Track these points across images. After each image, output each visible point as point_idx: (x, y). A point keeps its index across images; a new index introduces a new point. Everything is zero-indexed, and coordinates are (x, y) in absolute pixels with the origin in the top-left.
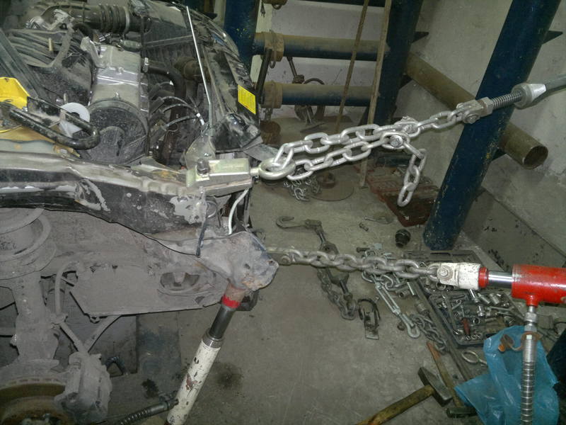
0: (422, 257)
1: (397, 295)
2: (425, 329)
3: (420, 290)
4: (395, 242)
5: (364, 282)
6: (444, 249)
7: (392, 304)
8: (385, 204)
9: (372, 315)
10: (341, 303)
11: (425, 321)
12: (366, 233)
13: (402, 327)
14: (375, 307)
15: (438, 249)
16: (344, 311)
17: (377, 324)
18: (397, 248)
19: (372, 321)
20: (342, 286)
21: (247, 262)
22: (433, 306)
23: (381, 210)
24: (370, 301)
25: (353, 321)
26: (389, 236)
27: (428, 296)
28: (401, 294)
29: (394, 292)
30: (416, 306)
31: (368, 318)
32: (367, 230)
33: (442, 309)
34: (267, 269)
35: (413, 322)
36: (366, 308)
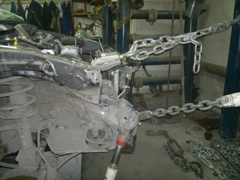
0: (220, 143)
1: (211, 160)
2: (229, 174)
3: (222, 157)
4: (205, 138)
5: (192, 155)
6: (231, 139)
7: (209, 164)
8: (197, 123)
9: (199, 169)
10: (181, 164)
11: (228, 170)
12: (190, 135)
13: (216, 175)
14: (199, 165)
15: (228, 139)
16: (184, 168)
17: (202, 173)
18: (206, 140)
19: (199, 172)
20: (181, 157)
21: (125, 116)
22: (231, 164)
23: (196, 126)
24: (197, 163)
25: (189, 172)
26: (201, 136)
27: (227, 159)
28: (213, 159)
29: (209, 159)
30: (221, 164)
31: (197, 171)
32: (190, 134)
33: (236, 164)
34: (135, 117)
35: (221, 171)
36: (195, 166)
